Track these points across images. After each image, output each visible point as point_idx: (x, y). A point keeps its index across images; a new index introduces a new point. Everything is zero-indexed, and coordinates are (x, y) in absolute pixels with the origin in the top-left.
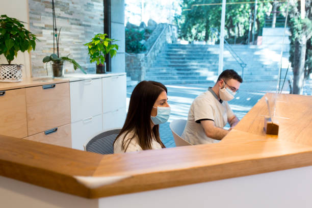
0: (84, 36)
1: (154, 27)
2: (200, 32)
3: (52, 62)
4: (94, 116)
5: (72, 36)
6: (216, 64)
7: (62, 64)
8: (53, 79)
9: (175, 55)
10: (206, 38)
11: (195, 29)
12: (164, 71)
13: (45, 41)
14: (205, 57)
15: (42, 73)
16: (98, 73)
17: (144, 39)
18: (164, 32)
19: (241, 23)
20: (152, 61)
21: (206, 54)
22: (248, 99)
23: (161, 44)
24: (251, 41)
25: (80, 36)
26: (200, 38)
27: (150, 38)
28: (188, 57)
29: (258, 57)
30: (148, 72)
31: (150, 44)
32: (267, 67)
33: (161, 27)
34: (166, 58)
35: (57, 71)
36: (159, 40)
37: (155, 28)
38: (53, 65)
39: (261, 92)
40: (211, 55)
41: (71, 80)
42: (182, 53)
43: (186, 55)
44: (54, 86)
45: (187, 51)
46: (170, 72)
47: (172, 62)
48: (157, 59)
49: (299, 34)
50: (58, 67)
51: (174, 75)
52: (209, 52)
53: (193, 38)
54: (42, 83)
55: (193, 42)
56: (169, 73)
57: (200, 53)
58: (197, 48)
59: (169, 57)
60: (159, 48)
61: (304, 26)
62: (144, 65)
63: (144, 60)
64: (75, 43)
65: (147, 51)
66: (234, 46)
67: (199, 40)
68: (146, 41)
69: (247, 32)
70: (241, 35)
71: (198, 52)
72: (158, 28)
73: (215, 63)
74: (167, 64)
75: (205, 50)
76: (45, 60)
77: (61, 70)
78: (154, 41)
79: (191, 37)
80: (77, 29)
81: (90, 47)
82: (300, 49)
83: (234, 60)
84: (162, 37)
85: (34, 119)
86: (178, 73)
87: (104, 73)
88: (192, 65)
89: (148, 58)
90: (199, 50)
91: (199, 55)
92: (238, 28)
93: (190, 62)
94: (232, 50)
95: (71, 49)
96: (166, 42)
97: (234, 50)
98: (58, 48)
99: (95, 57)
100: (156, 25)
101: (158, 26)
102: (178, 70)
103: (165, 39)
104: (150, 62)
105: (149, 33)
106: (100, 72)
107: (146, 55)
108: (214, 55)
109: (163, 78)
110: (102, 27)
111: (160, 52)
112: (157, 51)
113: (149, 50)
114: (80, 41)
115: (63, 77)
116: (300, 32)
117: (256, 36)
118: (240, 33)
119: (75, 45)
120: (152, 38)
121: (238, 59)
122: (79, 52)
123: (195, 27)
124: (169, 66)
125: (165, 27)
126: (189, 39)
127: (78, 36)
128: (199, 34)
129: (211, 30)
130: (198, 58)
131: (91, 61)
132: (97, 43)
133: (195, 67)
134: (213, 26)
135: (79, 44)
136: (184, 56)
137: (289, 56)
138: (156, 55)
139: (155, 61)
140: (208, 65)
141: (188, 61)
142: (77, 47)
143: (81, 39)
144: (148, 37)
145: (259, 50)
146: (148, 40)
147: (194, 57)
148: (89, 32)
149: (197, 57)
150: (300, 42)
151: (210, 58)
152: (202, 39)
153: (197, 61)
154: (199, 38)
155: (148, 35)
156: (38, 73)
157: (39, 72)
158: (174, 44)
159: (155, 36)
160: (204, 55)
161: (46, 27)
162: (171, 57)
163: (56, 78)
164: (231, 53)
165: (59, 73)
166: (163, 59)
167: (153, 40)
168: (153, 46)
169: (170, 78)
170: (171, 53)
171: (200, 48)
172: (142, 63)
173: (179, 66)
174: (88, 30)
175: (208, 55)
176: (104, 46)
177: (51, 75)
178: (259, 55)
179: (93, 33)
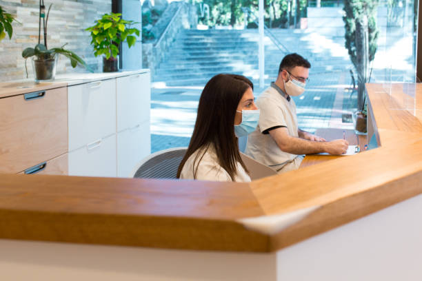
0: (82, 18)
1: (164, 7)
2: (224, 13)
3: (35, 58)
4: (103, 138)
5: (64, 17)
6: (254, 54)
7: (53, 60)
8: (37, 84)
9: (197, 44)
10: (233, 21)
11: (217, 9)
12: (183, 67)
13: (21, 24)
14: (237, 46)
15: (13, 75)
16: (105, 70)
17: (151, 23)
18: (179, 13)
19: (277, 3)
20: (163, 54)
21: (239, 41)
22: (302, 98)
23: (175, 30)
24: (292, 23)
25: (77, 17)
26: (225, 21)
27: (159, 22)
28: (215, 46)
29: (305, 43)
30: (158, 70)
31: (160, 30)
32: (318, 56)
33: (174, 7)
34: (185, 49)
35: (43, 71)
36: (172, 25)
37: (166, 8)
38: (36, 61)
39: (315, 88)
40: (245, 43)
41: (70, 83)
42: (205, 41)
43: (211, 43)
44: (43, 94)
45: (213, 39)
46: (191, 68)
47: (192, 54)
48: (171, 51)
49: (359, 13)
50: (47, 64)
51: (196, 72)
52: (242, 39)
53: (215, 21)
54: (21, 90)
55: (214, 26)
56: (188, 70)
57: (230, 41)
58: (227, 35)
59: (187, 47)
60: (173, 35)
61: (365, 4)
62: (152, 60)
63: (152, 52)
64: (69, 28)
65: (156, 40)
66: (274, 31)
67: (223, 24)
68: (154, 25)
69: (285, 13)
70: (277, 18)
71: (228, 39)
72: (170, 9)
73: (252, 52)
74: (185, 58)
75: (236, 37)
76: (26, 54)
77: (50, 68)
78: (166, 27)
79: (212, 20)
80: (72, 7)
81: (96, 33)
82: (361, 31)
83: (276, 48)
84: (176, 20)
85: (7, 151)
86: (202, 69)
87: (117, 71)
88: (221, 58)
89: (157, 50)
90: (229, 37)
91: (229, 43)
92: (274, 9)
93: (218, 53)
94: (273, 36)
95: (62, 37)
96: (182, 27)
97: (275, 35)
98: (45, 34)
99: (102, 48)
100: (167, 4)
101: (169, 6)
102: (202, 64)
103: (181, 23)
104: (160, 54)
105: (158, 15)
106: (110, 69)
107: (154, 45)
108: (248, 42)
109: (181, 76)
110: (108, 4)
111: (174, 40)
112: (170, 40)
113: (159, 38)
114: (76, 24)
115: (54, 79)
116: (361, 11)
117: (298, 18)
118: (276, 14)
119: (70, 31)
120: (162, 22)
121: (281, 47)
122: (75, 40)
123: (216, 7)
124: (189, 59)
125: (180, 8)
126: (209, 23)
127: (73, 17)
128: (223, 16)
129: (238, 11)
130: (229, 48)
131: (96, 54)
132: (107, 26)
133: (225, 60)
134: (240, 5)
135: (75, 28)
136: (209, 46)
137: (344, 40)
138: (169, 44)
139: (167, 53)
140: (243, 56)
141: (215, 51)
142: (71, 34)
143: (78, 21)
144: (156, 21)
145: (306, 35)
146: (156, 24)
147: (222, 46)
148: (91, 12)
149: (228, 46)
150: (362, 24)
151: (244, 47)
152: (226, 22)
153: (227, 51)
154: (222, 22)
155: (156, 17)
156: (6, 75)
157: (8, 74)
158: (193, 29)
159: (167, 19)
160: (236, 43)
161: (23, 4)
162: (191, 47)
163: (41, 82)
164: (272, 40)
165: (48, 73)
166: (180, 51)
167: (164, 24)
168: (165, 33)
169: (190, 76)
170: (190, 42)
171: (230, 34)
172: (148, 56)
173: (202, 59)
174: (89, 9)
175: (241, 43)
176: (119, 31)
177: (33, 77)
178: (306, 42)
179: (95, 13)
